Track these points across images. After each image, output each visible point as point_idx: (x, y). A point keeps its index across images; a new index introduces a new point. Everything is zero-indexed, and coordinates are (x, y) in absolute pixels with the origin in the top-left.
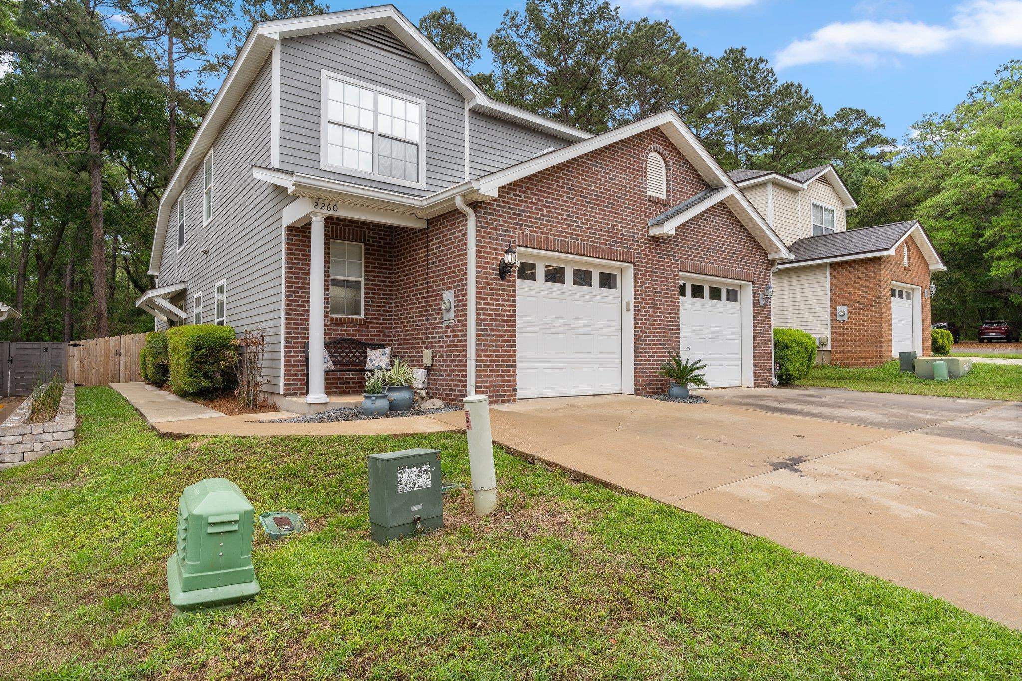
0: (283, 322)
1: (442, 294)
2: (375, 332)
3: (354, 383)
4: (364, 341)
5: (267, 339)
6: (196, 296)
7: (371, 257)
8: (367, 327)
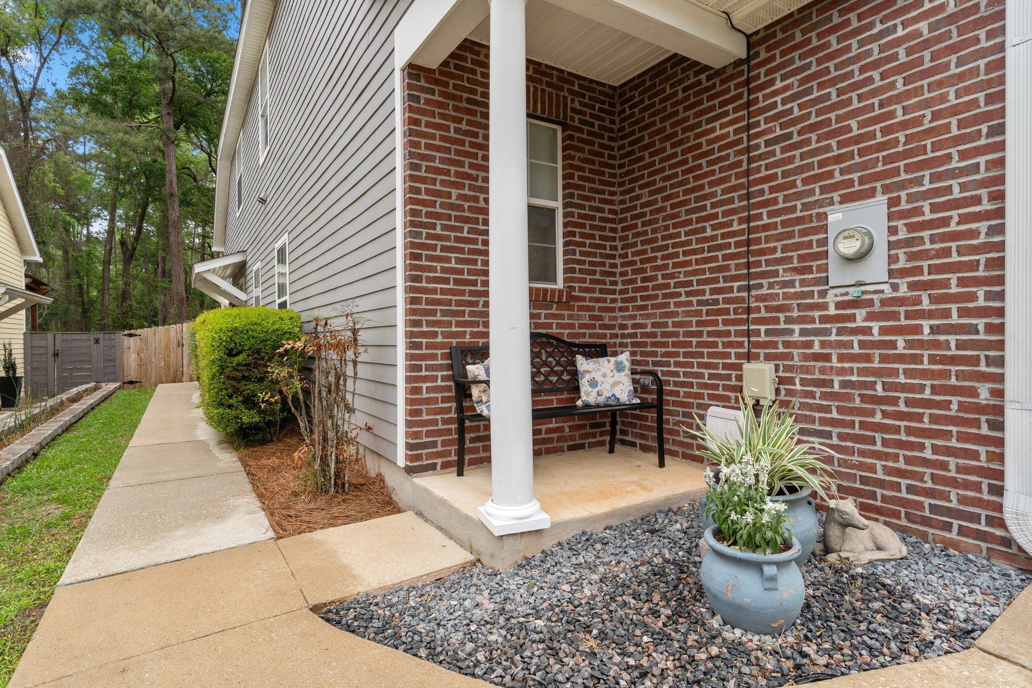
0: (400, 297)
1: (822, 216)
2: (585, 317)
4: (566, 339)
5: (363, 337)
6: (255, 268)
7: (578, 155)
8: (571, 308)
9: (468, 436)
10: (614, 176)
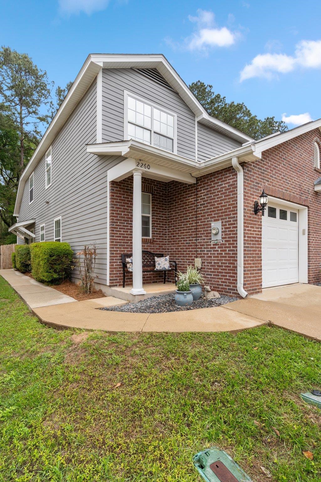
0: (108, 241)
1: (210, 224)
2: (158, 246)
3: (147, 277)
4: (152, 252)
5: (97, 251)
6: (41, 226)
7: (156, 202)
8: (154, 244)
9: (126, 278)
10: (166, 207)
